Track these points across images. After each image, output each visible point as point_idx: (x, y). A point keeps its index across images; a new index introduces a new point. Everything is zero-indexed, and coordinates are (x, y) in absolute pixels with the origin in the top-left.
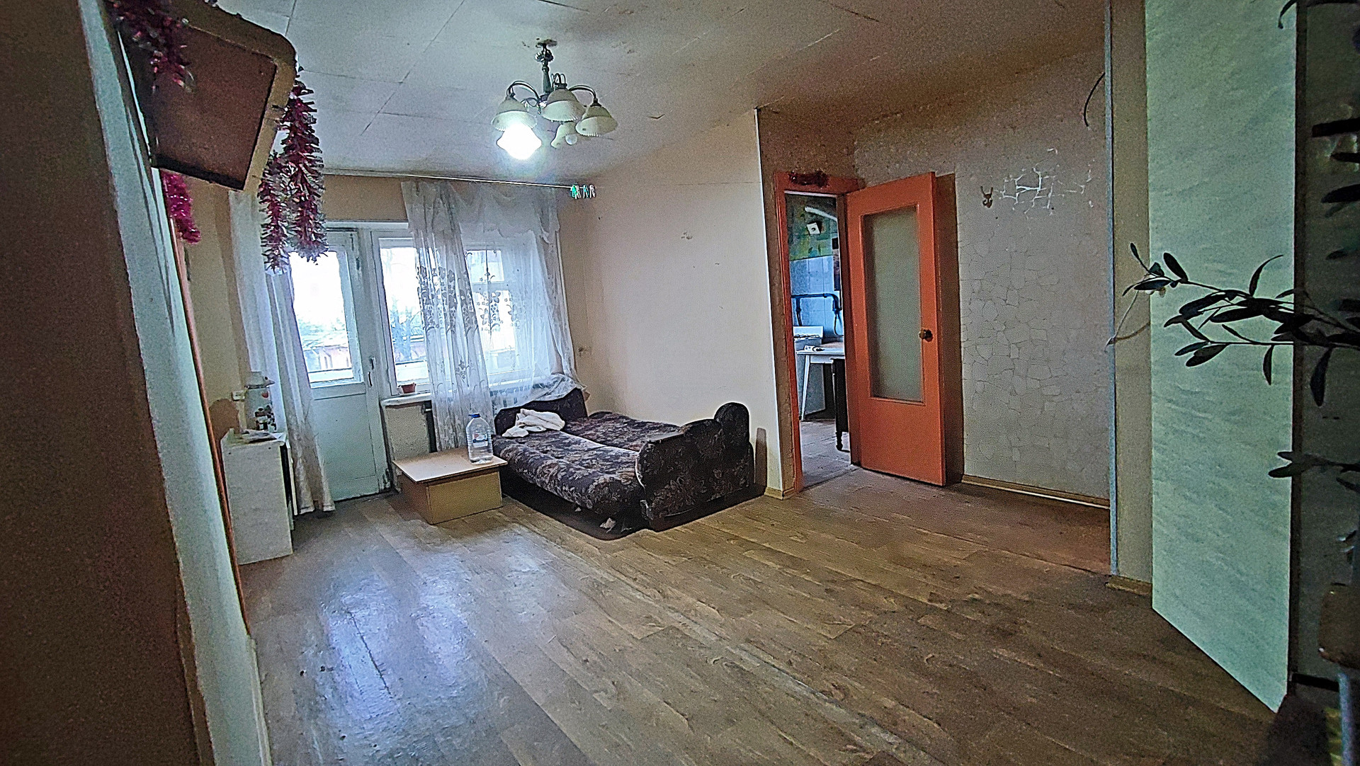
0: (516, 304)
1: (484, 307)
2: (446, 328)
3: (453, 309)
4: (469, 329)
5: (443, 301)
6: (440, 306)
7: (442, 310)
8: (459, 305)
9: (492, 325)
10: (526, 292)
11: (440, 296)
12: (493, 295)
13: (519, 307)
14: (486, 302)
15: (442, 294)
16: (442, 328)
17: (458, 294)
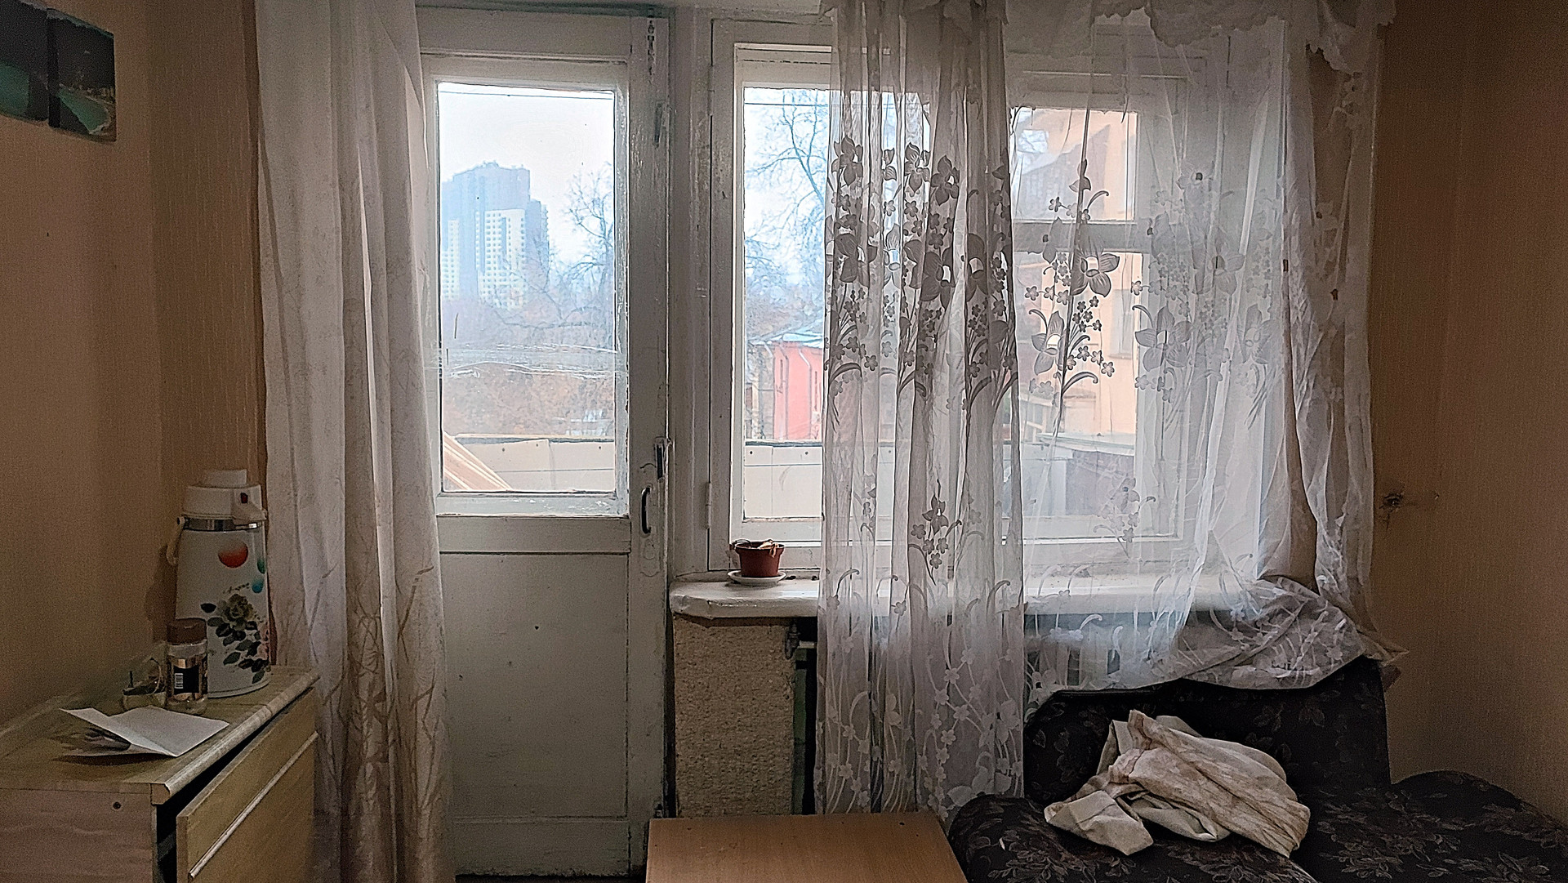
0: (1174, 306)
1: (1048, 307)
2: (902, 369)
3: (935, 305)
4: (981, 386)
5: (905, 271)
6: (891, 289)
7: (897, 306)
8: (959, 293)
9: (1069, 375)
10: (1218, 263)
11: (894, 256)
12: (1092, 263)
13: (1180, 319)
14: (1061, 288)
15: (905, 246)
16: (885, 371)
17: (960, 250)
